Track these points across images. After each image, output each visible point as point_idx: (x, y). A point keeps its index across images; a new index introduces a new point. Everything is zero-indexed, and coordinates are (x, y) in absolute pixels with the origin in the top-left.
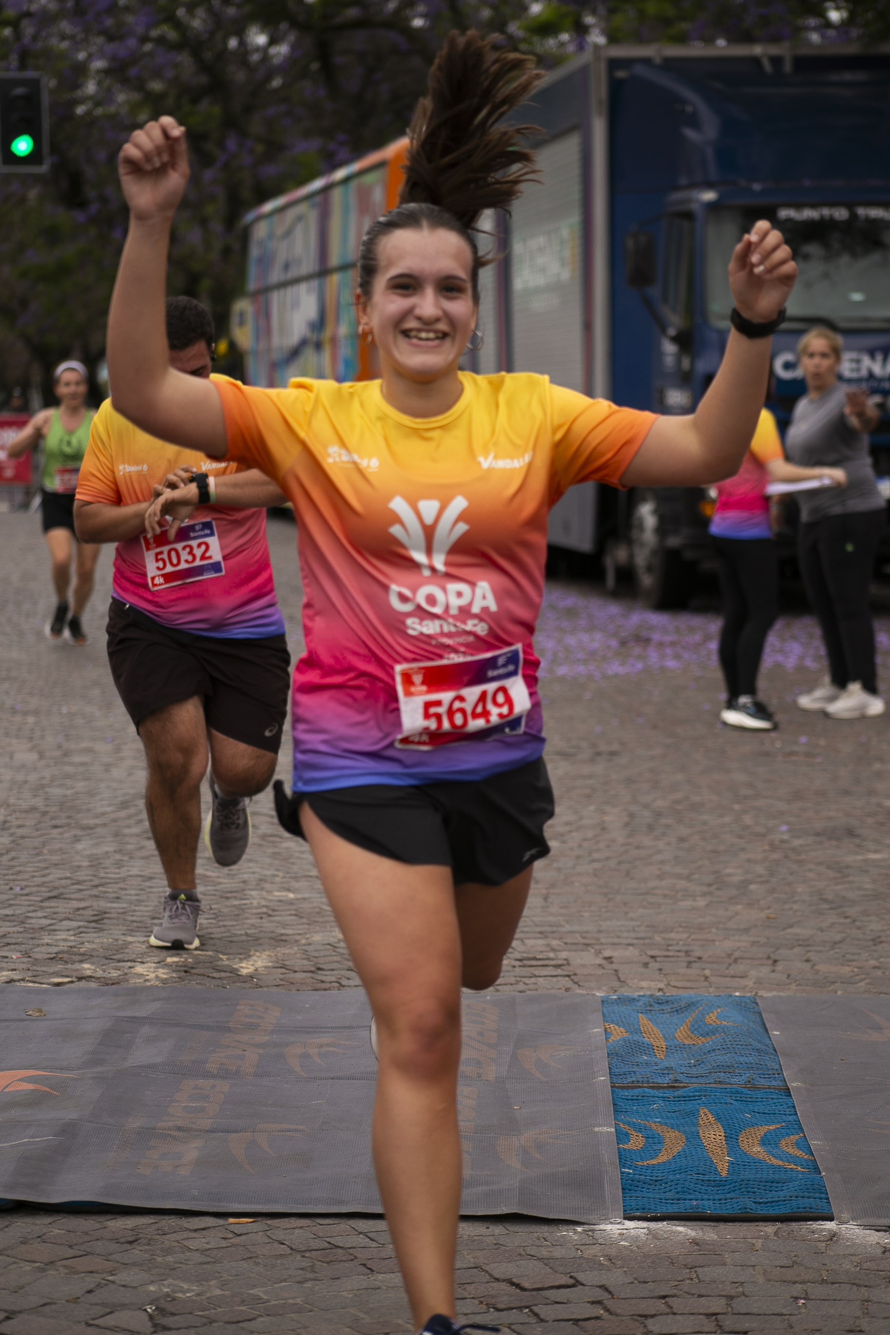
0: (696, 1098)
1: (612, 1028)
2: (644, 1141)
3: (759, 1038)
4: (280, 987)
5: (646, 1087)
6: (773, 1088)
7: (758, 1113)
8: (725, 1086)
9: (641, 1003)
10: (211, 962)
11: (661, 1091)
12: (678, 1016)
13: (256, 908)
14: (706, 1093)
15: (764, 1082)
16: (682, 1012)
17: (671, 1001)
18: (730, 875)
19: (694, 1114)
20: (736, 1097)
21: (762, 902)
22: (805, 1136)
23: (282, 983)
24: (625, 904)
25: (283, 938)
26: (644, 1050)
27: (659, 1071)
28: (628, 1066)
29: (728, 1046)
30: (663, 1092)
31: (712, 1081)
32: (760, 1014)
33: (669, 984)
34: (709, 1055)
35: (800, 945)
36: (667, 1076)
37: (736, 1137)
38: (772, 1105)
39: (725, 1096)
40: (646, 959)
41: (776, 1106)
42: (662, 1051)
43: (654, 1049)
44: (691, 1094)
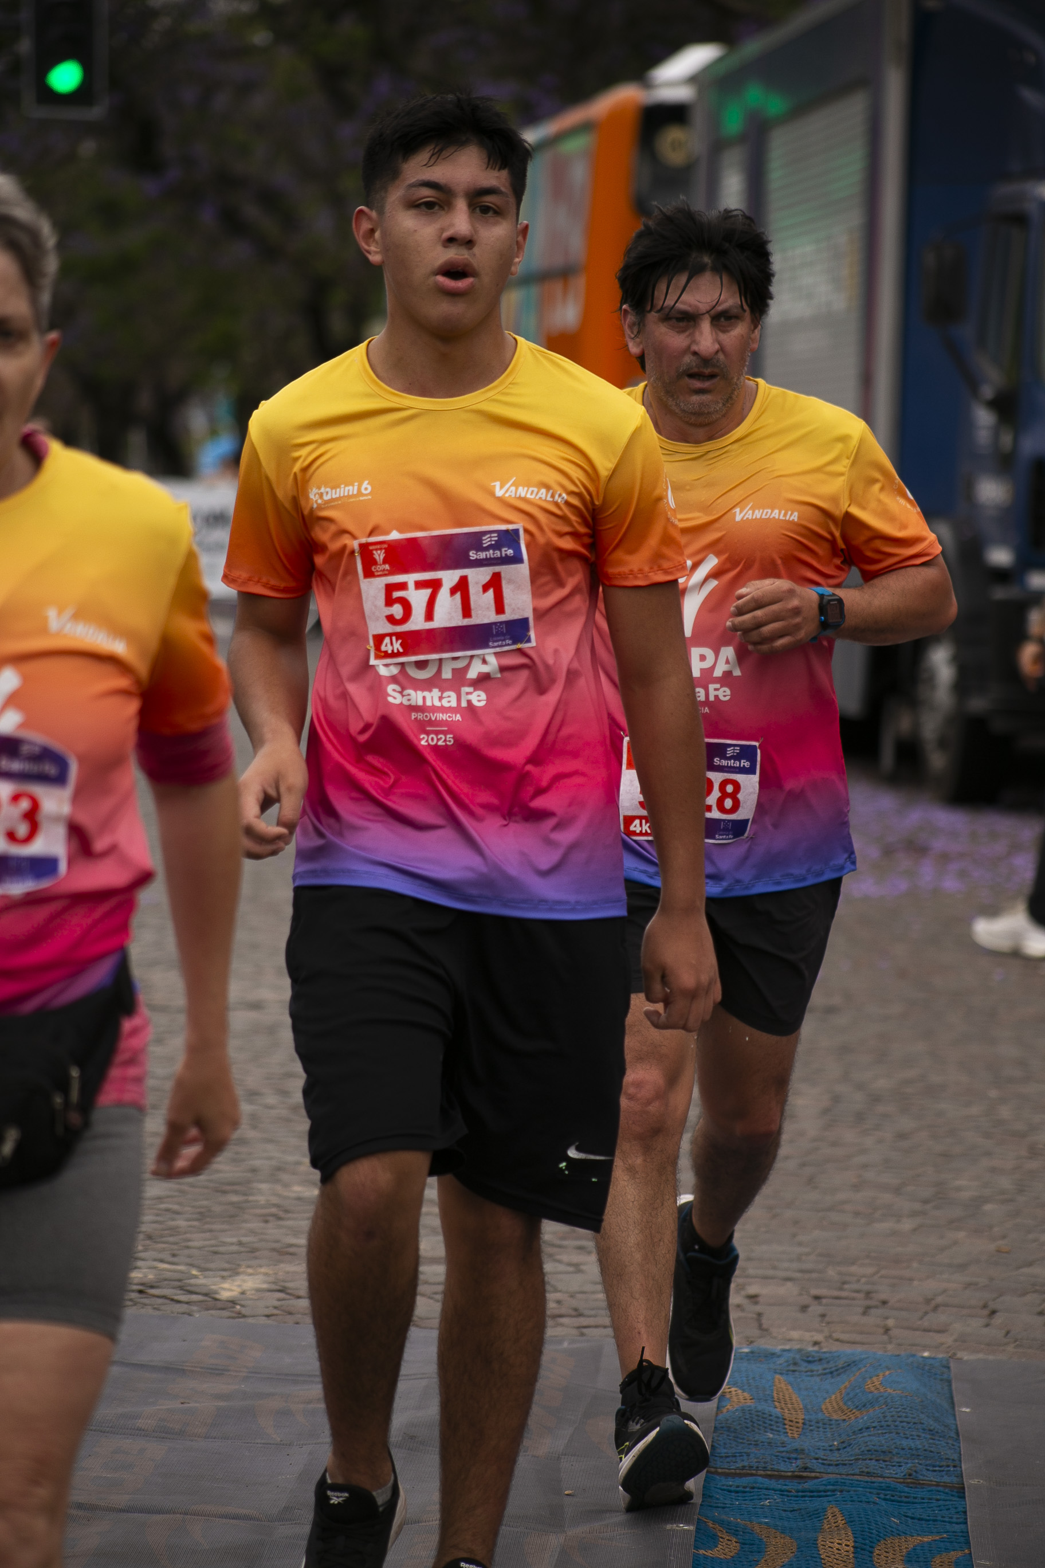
0: (829, 1493)
1: (734, 1393)
2: (738, 1548)
3: (937, 1414)
4: (273, 1318)
5: (760, 1476)
6: (943, 1486)
7: (912, 1518)
8: (873, 1479)
9: (781, 1361)
10: (180, 1280)
11: (781, 1481)
12: (833, 1380)
13: (263, 1207)
14: (843, 1487)
15: (932, 1477)
16: (839, 1375)
17: (827, 1358)
18: (959, 1189)
19: (818, 1515)
20: (886, 1495)
21: (996, 1229)
22: (970, 1554)
23: (276, 1312)
24: (796, 1222)
25: (291, 1250)
26: (771, 1425)
27: (784, 1454)
28: (743, 1445)
29: (889, 1423)
30: (783, 1483)
31: (857, 1471)
32: (949, 1382)
33: (830, 1337)
34: (861, 1435)
35: (1035, 1291)
36: (794, 1461)
37: (871, 1549)
38: (935, 1508)
39: (870, 1493)
40: (806, 1300)
41: (941, 1510)
42: (797, 1427)
43: (785, 1424)
44: (822, 1488)
